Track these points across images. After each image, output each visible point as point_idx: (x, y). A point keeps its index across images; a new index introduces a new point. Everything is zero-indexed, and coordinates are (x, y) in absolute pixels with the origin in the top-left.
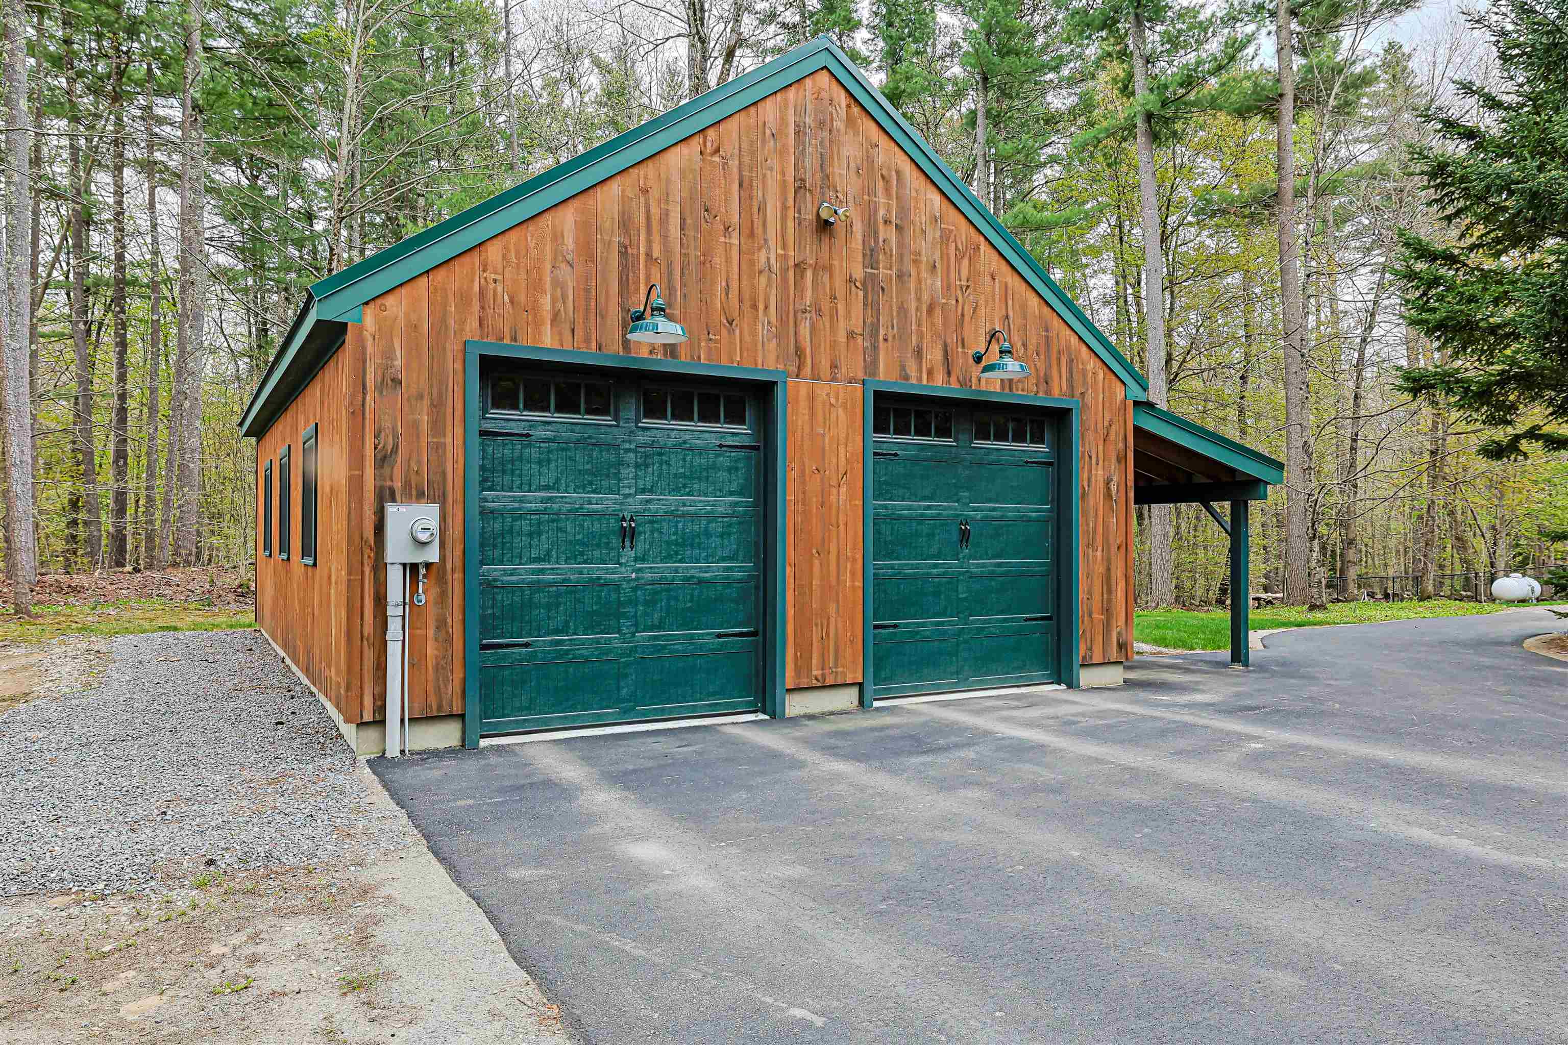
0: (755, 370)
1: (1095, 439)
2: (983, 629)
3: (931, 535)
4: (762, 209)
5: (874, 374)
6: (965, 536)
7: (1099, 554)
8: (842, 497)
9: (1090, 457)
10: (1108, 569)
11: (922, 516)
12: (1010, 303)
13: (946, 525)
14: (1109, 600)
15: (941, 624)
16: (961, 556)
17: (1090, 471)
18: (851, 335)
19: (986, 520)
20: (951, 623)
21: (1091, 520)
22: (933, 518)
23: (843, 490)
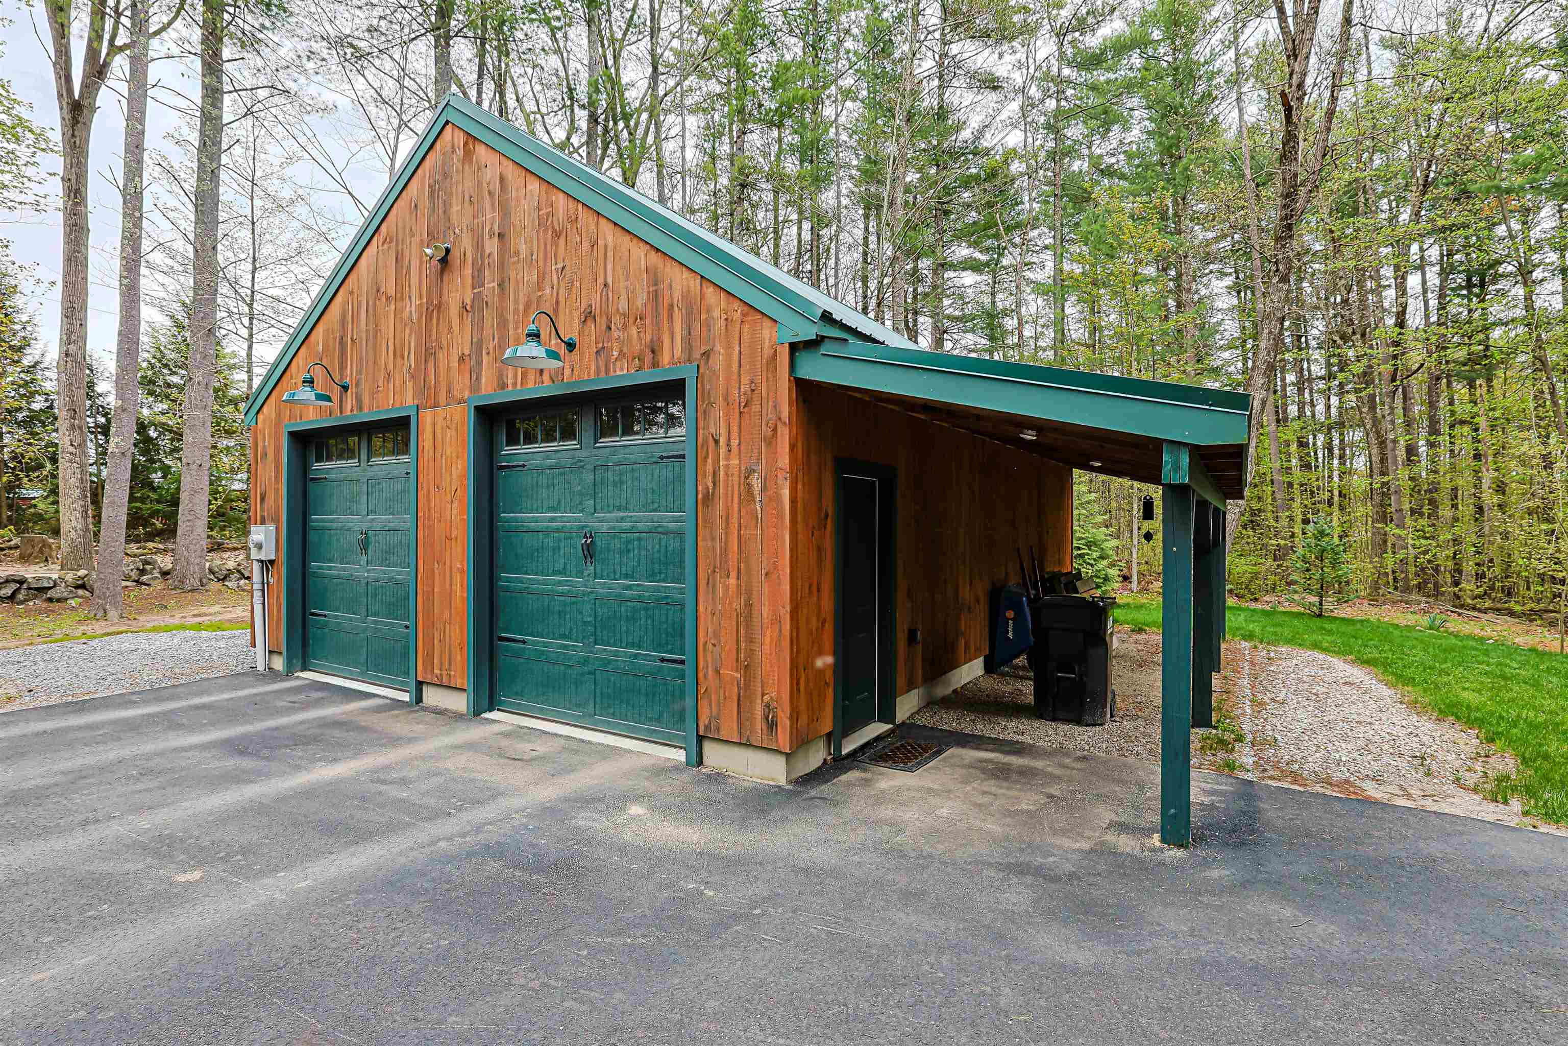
0: (388, 411)
1: (727, 415)
2: (610, 662)
3: (556, 549)
4: (408, 273)
5: (478, 389)
6: (589, 552)
7: (732, 581)
8: (454, 512)
9: (717, 442)
10: (749, 606)
11: (547, 527)
12: (610, 266)
13: (571, 538)
14: (750, 653)
15: (565, 647)
16: (586, 573)
17: (717, 461)
18: (462, 359)
19: (613, 533)
20: (576, 648)
21: (719, 532)
22: (558, 530)
23: (455, 505)
